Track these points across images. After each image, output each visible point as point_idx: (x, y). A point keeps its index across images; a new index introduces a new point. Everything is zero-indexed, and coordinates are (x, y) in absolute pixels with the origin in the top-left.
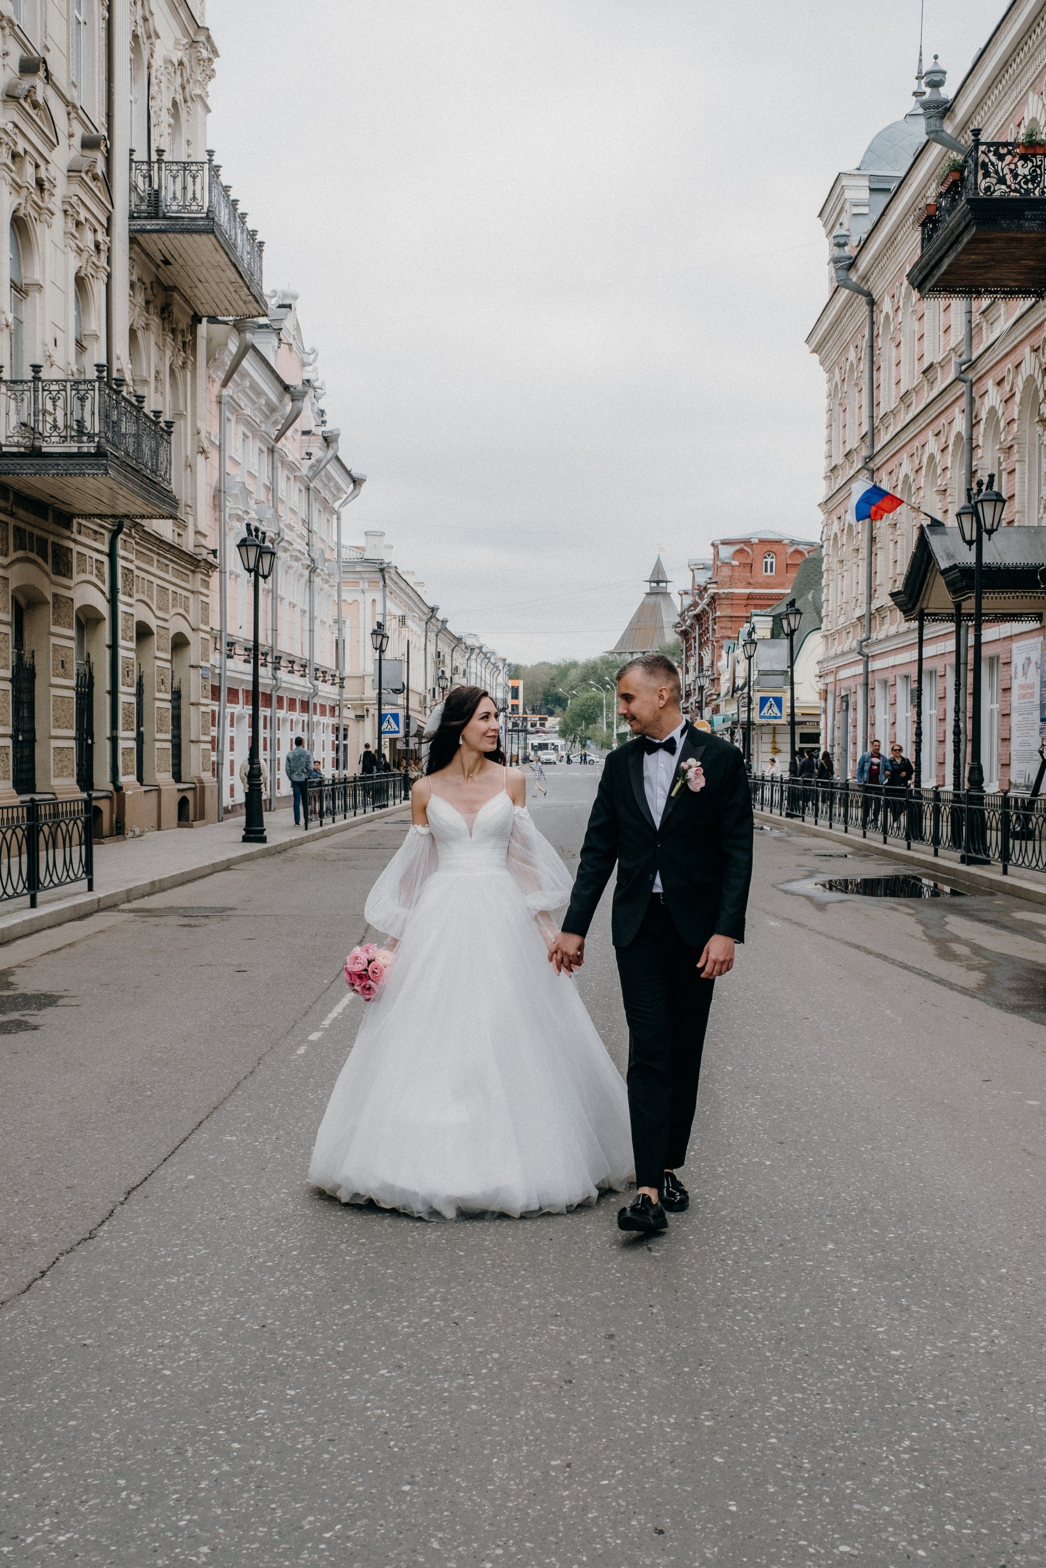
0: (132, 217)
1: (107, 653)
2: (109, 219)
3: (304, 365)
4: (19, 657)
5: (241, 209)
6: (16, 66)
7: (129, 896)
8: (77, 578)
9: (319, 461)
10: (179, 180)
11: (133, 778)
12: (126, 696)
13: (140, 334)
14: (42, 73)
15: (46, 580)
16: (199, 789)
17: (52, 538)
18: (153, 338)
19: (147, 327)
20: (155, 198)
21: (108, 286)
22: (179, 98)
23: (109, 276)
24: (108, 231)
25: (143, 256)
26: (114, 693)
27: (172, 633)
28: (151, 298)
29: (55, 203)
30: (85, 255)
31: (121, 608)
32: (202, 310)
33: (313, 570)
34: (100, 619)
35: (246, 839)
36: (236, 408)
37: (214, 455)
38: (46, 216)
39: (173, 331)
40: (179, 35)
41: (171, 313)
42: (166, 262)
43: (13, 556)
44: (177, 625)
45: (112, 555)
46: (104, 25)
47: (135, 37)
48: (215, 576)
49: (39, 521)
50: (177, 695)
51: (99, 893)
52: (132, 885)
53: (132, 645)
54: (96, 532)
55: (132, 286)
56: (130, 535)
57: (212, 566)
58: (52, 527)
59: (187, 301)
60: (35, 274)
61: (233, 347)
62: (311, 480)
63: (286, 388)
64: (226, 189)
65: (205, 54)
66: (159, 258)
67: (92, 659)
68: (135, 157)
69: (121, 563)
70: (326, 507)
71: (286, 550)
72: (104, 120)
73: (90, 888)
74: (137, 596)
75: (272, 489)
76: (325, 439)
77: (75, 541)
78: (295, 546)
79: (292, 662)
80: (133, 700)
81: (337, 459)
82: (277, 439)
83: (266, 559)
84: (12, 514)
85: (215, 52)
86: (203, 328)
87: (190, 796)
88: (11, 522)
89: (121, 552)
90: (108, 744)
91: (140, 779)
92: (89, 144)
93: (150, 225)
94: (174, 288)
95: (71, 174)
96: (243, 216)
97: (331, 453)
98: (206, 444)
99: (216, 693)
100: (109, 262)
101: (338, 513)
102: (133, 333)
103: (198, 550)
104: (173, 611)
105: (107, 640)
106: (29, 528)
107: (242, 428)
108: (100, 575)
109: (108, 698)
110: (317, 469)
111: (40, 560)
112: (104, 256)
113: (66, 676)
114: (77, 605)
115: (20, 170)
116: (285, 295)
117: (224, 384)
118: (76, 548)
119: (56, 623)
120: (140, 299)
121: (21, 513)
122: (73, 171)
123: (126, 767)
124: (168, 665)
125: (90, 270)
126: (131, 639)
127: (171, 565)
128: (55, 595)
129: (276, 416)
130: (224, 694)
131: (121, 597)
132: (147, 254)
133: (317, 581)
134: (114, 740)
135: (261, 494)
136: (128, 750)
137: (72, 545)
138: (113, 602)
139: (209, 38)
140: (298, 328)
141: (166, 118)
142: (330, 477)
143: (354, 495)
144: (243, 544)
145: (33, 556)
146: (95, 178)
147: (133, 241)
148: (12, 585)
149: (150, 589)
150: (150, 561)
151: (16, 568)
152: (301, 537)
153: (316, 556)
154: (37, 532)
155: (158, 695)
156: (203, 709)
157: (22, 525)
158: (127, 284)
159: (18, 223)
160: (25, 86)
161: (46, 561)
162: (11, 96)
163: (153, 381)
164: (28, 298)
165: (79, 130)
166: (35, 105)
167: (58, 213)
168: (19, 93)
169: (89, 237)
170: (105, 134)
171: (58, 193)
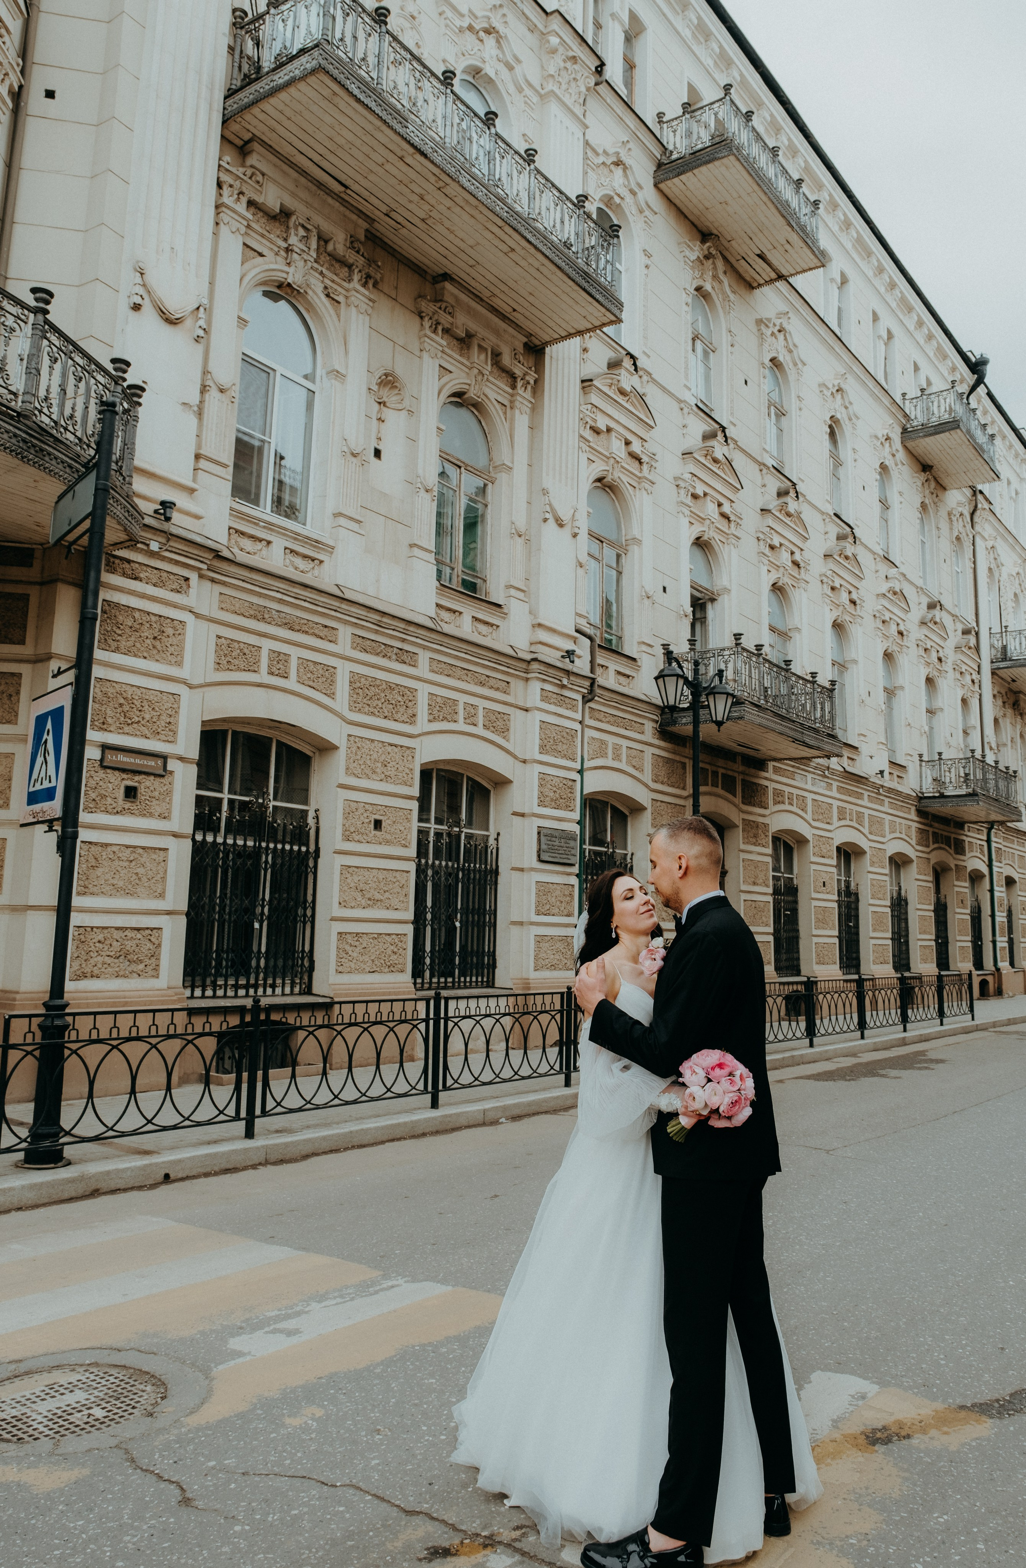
0: (992, 662)
1: (988, 895)
2: (979, 667)
4: (938, 899)
6: (925, 608)
8: (968, 855)
10: (1017, 639)
11: (1008, 964)
12: (1001, 917)
13: (1000, 720)
14: (938, 607)
15: (951, 858)
17: (953, 836)
18: (1008, 721)
19: (1005, 715)
20: (1004, 648)
21: (980, 700)
22: (1018, 591)
23: (980, 695)
24: (979, 673)
25: (1000, 680)
26: (993, 916)
28: (1006, 700)
29: (948, 666)
30: (966, 688)
31: (995, 869)
34: (983, 876)
38: (943, 674)
41: (1019, 705)
42: (1014, 681)
43: (932, 847)
45: (989, 841)
46: (972, 571)
47: (990, 569)
49: (946, 828)
53: (1004, 889)
54: (978, 830)
55: (994, 696)
56: (999, 830)
58: (953, 830)
60: (939, 703)
66: (1009, 680)
67: (980, 897)
68: (992, 631)
69: (994, 845)
72: (974, 618)
73: (973, 1019)
74: (1004, 862)
77: (966, 836)
80: (1006, 920)
84: (931, 826)
88: (931, 830)
89: (993, 839)
90: (991, 944)
91: (1012, 964)
92: (966, 632)
93: (1002, 665)
94: (1020, 692)
100: (980, 688)
102: (996, 721)
105: (988, 887)
106: (940, 832)
108: (982, 852)
109: (990, 919)
111: (947, 848)
112: (977, 685)
113: (965, 908)
114: (969, 869)
115: (929, 657)
118: (967, 839)
119: (957, 880)
120: (1000, 702)
121: (936, 825)
122: (958, 648)
123: (1003, 958)
125: (969, 694)
126: (1002, 886)
128: (956, 865)
131: (995, 863)
132: (1002, 679)
134: (994, 942)
136: (1003, 948)
137: (964, 838)
138: (990, 866)
141: (1011, 604)
145: (943, 846)
146: (970, 648)
147: (993, 673)
148: (932, 862)
149: (1014, 857)
150: (1013, 842)
151: (934, 853)
154: (945, 833)
157: (937, 831)
158: (991, 696)
159: (929, 681)
160: (930, 616)
161: (950, 847)
162: (923, 623)
163: (1009, 743)
164: (936, 716)
165: (960, 627)
166: (935, 623)
167: (950, 671)
168: (927, 620)
169: (968, 678)
170: (975, 625)
171: (950, 662)
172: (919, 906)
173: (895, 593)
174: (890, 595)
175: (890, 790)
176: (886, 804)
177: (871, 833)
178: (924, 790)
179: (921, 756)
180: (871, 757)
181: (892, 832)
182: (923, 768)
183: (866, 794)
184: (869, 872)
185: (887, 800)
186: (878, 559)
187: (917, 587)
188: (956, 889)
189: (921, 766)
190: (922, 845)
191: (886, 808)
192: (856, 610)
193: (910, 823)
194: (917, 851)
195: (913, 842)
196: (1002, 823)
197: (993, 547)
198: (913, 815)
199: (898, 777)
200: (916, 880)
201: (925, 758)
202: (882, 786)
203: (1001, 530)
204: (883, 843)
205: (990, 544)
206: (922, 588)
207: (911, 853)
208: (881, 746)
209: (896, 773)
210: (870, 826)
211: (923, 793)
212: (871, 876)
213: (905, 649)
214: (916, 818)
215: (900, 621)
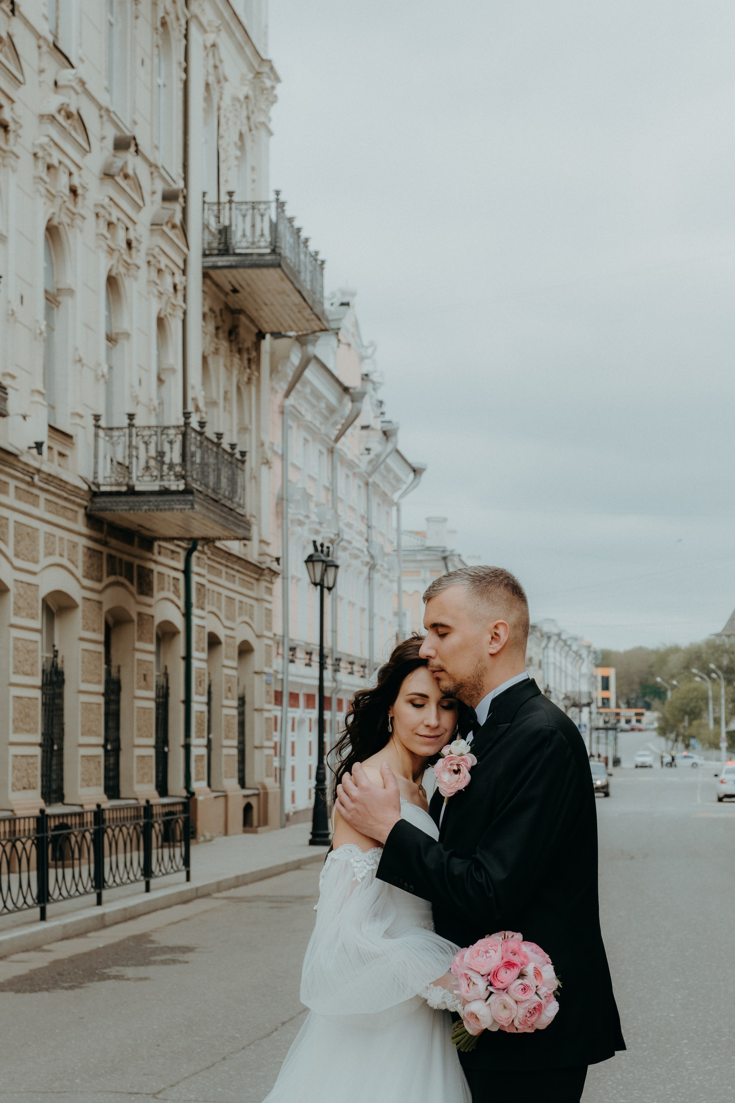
0: (205, 255)
1: (182, 664)
2: (185, 261)
3: (362, 359)
4: (108, 672)
5: (304, 234)
6: (112, 147)
7: (220, 887)
8: (158, 595)
9: (378, 456)
10: (248, 219)
11: (204, 783)
12: (198, 705)
13: (210, 360)
14: (133, 149)
15: (132, 601)
16: (263, 795)
17: (137, 562)
18: (221, 361)
19: (216, 351)
20: (225, 232)
21: (184, 322)
22: (245, 129)
23: (185, 313)
24: (184, 272)
25: (214, 288)
26: (187, 702)
27: (238, 642)
28: (220, 324)
29: (140, 258)
30: (164, 298)
31: (195, 621)
32: (266, 327)
33: (372, 567)
34: (175, 633)
35: (312, 843)
36: (297, 416)
37: (277, 464)
38: (133, 271)
39: (240, 351)
40: (245, 70)
41: (237, 334)
42: (235, 291)
43: (106, 581)
44: (243, 634)
45: (187, 572)
46: (181, 85)
47: (207, 85)
48: (278, 582)
49: (127, 547)
50: (242, 701)
51: (196, 882)
52: (221, 878)
53: (204, 655)
54: (173, 552)
55: (204, 316)
56: (203, 552)
57: (275, 573)
58: (136, 551)
59: (252, 321)
60: (124, 324)
61: (296, 359)
62: (370, 475)
63: (346, 390)
64: (291, 220)
65: (268, 83)
66: (228, 288)
67: (169, 671)
68: (208, 199)
69: (195, 579)
70: (386, 500)
71: (345, 549)
72: (180, 171)
73: (188, 879)
74: (208, 607)
75: (332, 489)
76: (385, 433)
77: (156, 562)
78: (355, 544)
79: (352, 663)
80: (205, 708)
81: (397, 451)
82: (337, 439)
83: (331, 571)
84: (105, 544)
85: (278, 79)
86: (267, 343)
87: (254, 802)
88: (105, 550)
89: (194, 568)
90: (182, 752)
91: (209, 785)
92: (169, 197)
93: (222, 261)
94: (241, 312)
95: (154, 227)
96: (307, 240)
97: (390, 446)
98: (269, 455)
99: (278, 698)
100: (185, 301)
101: (397, 505)
102: (205, 359)
103: (262, 559)
104: (239, 620)
105: (182, 652)
106: (119, 555)
107: (303, 434)
108: (176, 592)
109: (182, 707)
110: (376, 464)
111: (127, 583)
112: (180, 294)
113: (147, 688)
114: (157, 621)
115: (114, 236)
116: (344, 293)
117: (287, 395)
118: (156, 568)
119: (140, 639)
120: (211, 328)
121: (113, 542)
122: (156, 225)
123: (198, 773)
124: (234, 673)
125: (169, 310)
126: (203, 650)
127: (238, 575)
128: (140, 614)
129: (336, 417)
130: (286, 699)
131: (194, 611)
132: (217, 285)
133: (377, 576)
134: (187, 747)
135: (322, 497)
136: (200, 757)
137: (152, 566)
138: (187, 615)
139: (272, 68)
140: (356, 325)
141: (233, 152)
142: (389, 470)
143: (413, 485)
144: (310, 560)
145: (122, 579)
146: (174, 227)
147: (206, 275)
148: (106, 608)
149: (219, 600)
150: (219, 574)
151: (109, 592)
152: (360, 533)
153: (375, 552)
154: (126, 558)
155: (226, 702)
156: (266, 714)
157: (113, 553)
158: (200, 317)
159: (112, 282)
160: (119, 163)
161: (132, 582)
162: (108, 175)
163: (221, 401)
164: (118, 346)
165: (160, 187)
166: (126, 177)
167: (144, 266)
168: (114, 170)
169: (168, 281)
170: (181, 184)
171: (143, 248)
172: (84, 687)
173: (69, 116)
174: (60, 118)
175: (50, 478)
176: (42, 502)
177: (17, 555)
178: (100, 480)
179: (97, 418)
180: (24, 417)
181: (49, 554)
182: (101, 443)
183: (13, 483)
184: (12, 626)
185: (43, 496)
186: (45, 48)
187: (100, 108)
188: (138, 656)
189: (96, 436)
190: (92, 578)
191: (40, 511)
192: (7, 141)
193: (76, 538)
194: (84, 588)
195: (79, 572)
196: (209, 541)
197: (214, 45)
198: (80, 525)
199: (61, 455)
200: (82, 639)
201: (102, 423)
202: (39, 471)
203: (227, 14)
204: (34, 573)
205: (211, 38)
206: (108, 111)
207: (76, 593)
208: (38, 398)
209: (57, 448)
210: (17, 542)
211: (98, 486)
212: (15, 633)
213: (78, 221)
214: (84, 530)
215: (73, 169)
